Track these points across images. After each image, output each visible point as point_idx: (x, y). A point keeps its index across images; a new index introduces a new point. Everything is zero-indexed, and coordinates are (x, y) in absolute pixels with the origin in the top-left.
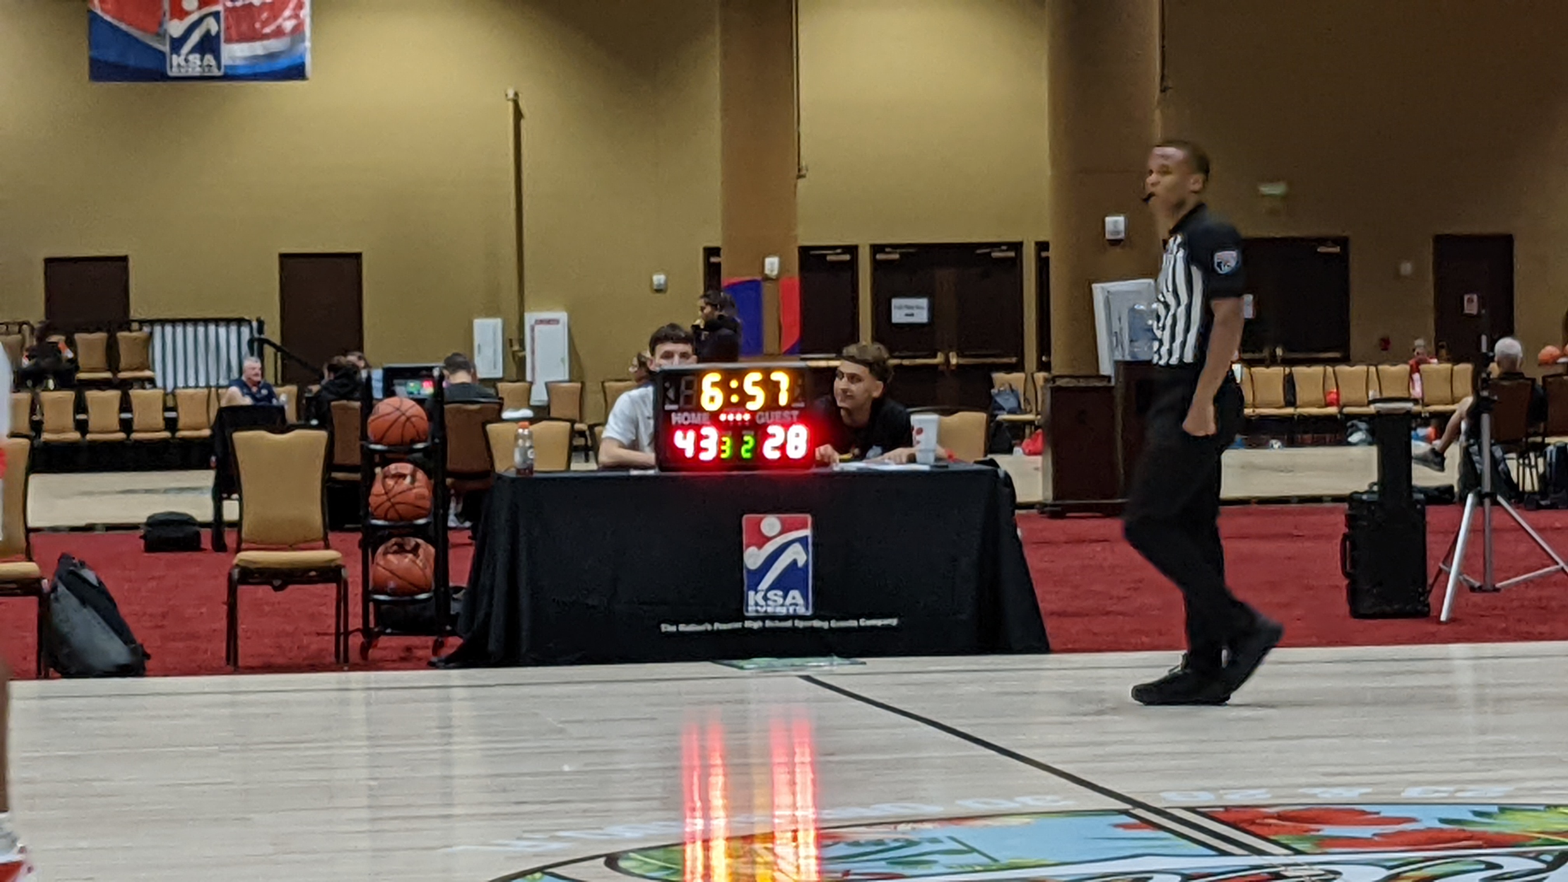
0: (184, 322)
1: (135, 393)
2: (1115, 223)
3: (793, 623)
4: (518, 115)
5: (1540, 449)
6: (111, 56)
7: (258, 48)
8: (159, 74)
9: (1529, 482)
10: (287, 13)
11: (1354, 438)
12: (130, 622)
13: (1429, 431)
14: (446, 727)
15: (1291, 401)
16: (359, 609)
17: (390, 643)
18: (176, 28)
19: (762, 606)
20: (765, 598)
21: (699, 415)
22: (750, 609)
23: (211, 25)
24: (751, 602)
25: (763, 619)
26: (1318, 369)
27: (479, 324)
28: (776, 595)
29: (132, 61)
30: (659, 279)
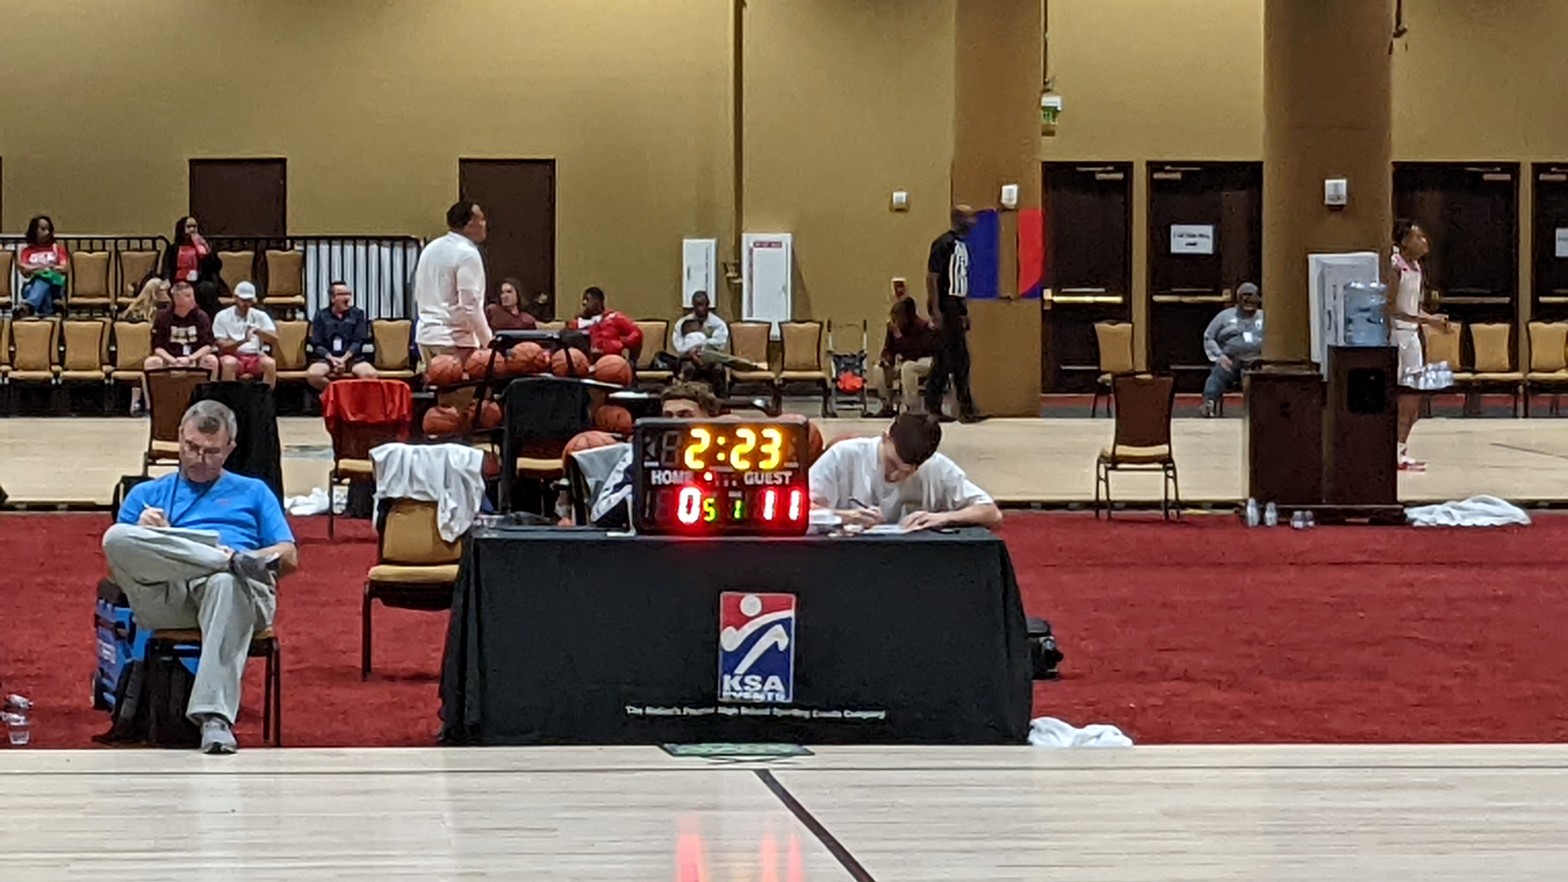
3: (771, 712)
19: (738, 692)
20: (742, 683)
21: (682, 473)
22: (725, 694)
24: (726, 687)
25: (738, 704)
28: (754, 680)
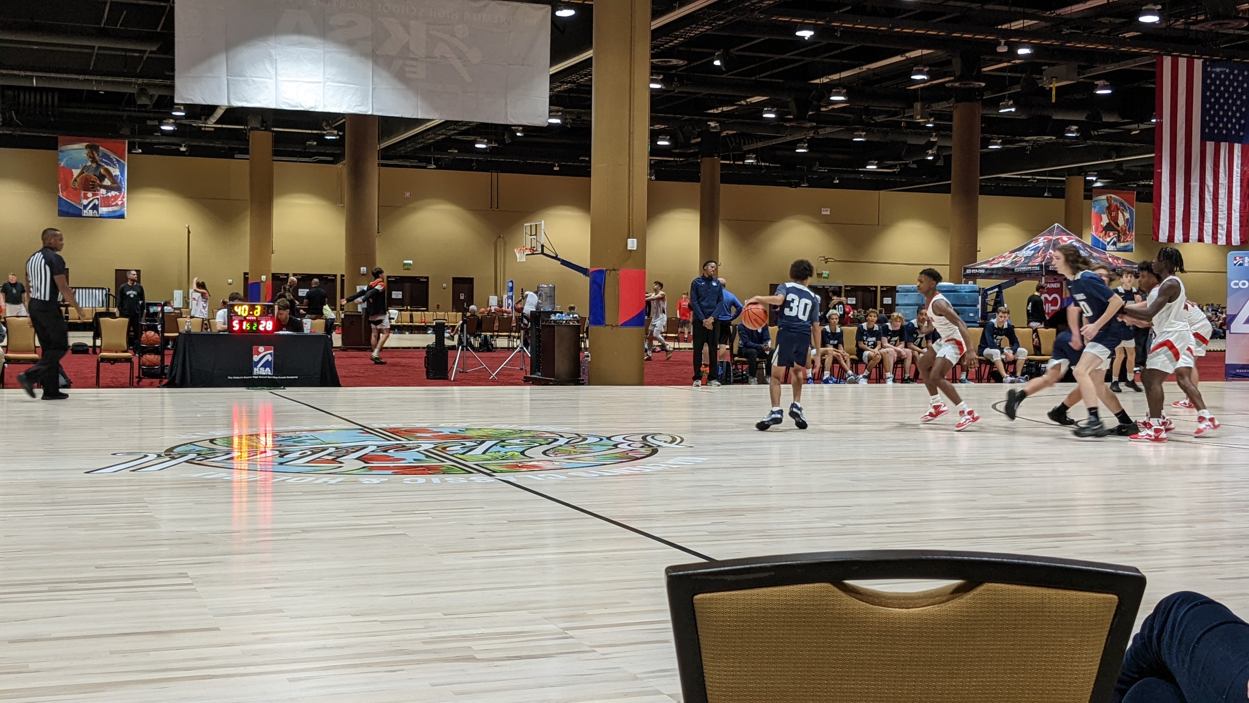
0: (86, 288)
1: (70, 308)
2: (363, 269)
3: (266, 378)
4: (189, 232)
5: (480, 336)
6: (65, 209)
7: (110, 209)
8: (79, 215)
9: (477, 345)
10: (120, 199)
11: (429, 332)
12: (67, 374)
13: (450, 331)
14: (163, 404)
15: (412, 322)
16: (137, 371)
17: (146, 381)
18: (85, 202)
19: (258, 372)
20: (259, 370)
22: (254, 373)
23: (96, 202)
24: (255, 371)
25: (258, 376)
26: (420, 313)
27: (175, 291)
28: (262, 369)
29: (71, 211)
30: (230, 281)
